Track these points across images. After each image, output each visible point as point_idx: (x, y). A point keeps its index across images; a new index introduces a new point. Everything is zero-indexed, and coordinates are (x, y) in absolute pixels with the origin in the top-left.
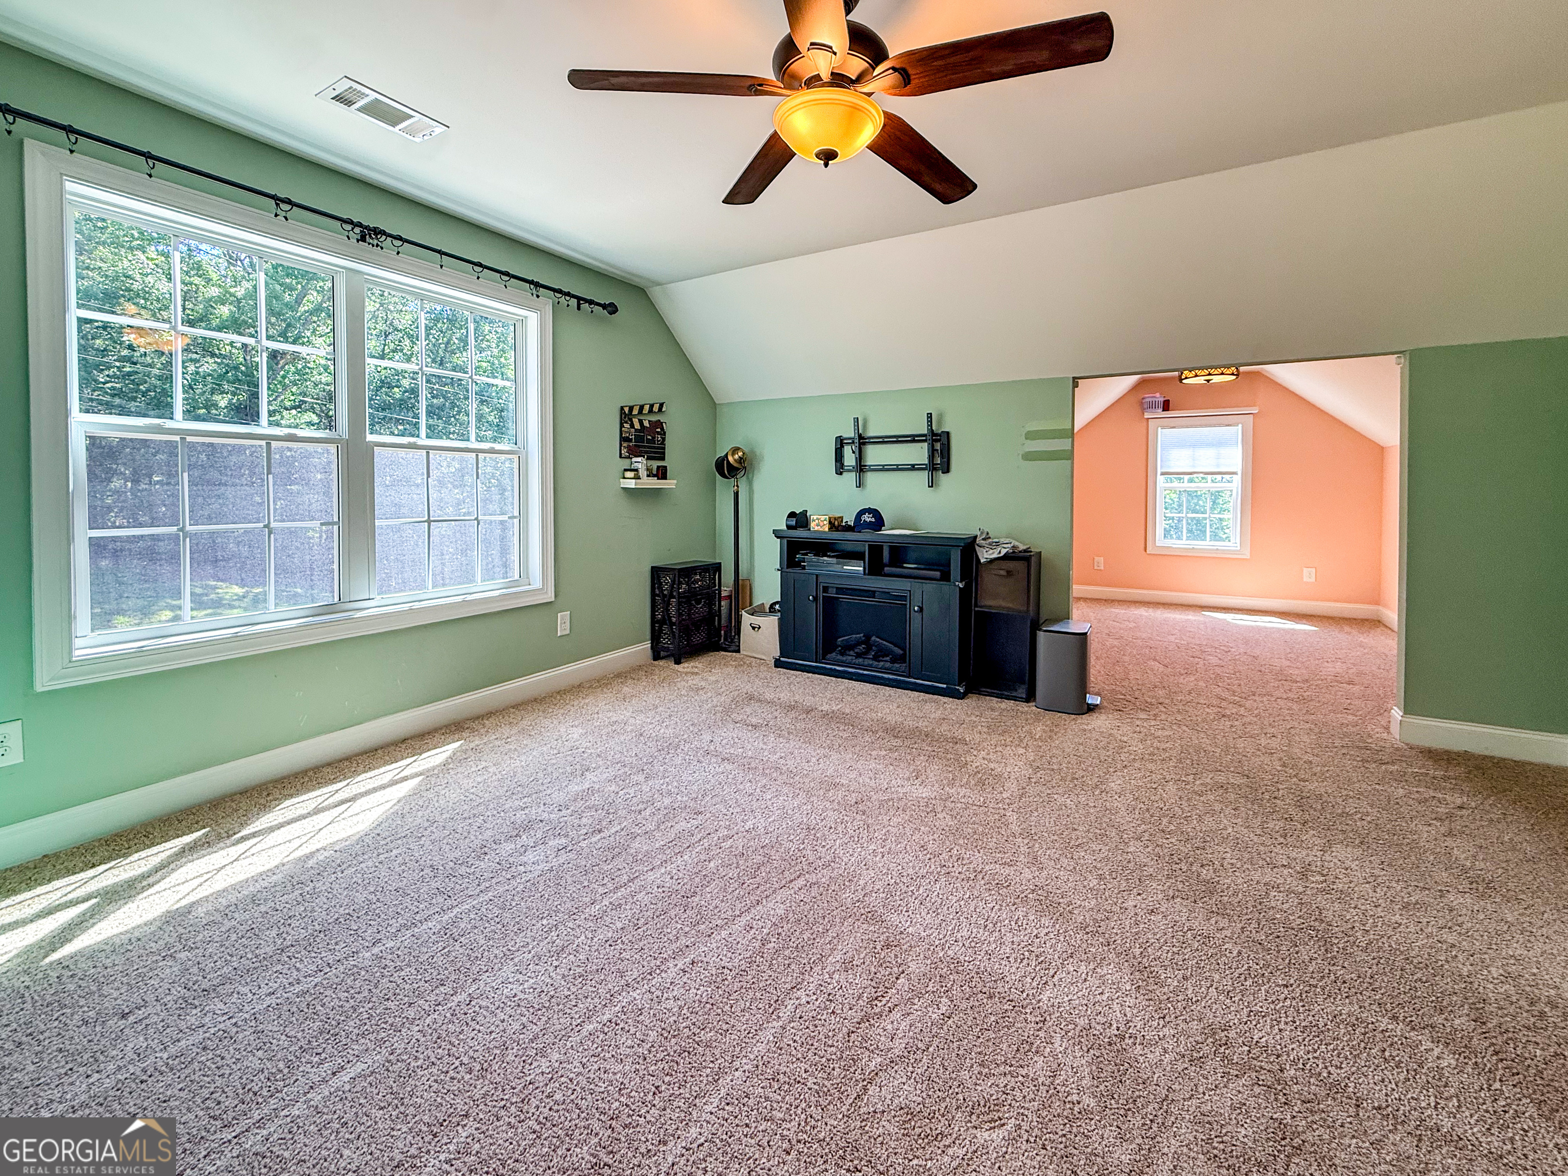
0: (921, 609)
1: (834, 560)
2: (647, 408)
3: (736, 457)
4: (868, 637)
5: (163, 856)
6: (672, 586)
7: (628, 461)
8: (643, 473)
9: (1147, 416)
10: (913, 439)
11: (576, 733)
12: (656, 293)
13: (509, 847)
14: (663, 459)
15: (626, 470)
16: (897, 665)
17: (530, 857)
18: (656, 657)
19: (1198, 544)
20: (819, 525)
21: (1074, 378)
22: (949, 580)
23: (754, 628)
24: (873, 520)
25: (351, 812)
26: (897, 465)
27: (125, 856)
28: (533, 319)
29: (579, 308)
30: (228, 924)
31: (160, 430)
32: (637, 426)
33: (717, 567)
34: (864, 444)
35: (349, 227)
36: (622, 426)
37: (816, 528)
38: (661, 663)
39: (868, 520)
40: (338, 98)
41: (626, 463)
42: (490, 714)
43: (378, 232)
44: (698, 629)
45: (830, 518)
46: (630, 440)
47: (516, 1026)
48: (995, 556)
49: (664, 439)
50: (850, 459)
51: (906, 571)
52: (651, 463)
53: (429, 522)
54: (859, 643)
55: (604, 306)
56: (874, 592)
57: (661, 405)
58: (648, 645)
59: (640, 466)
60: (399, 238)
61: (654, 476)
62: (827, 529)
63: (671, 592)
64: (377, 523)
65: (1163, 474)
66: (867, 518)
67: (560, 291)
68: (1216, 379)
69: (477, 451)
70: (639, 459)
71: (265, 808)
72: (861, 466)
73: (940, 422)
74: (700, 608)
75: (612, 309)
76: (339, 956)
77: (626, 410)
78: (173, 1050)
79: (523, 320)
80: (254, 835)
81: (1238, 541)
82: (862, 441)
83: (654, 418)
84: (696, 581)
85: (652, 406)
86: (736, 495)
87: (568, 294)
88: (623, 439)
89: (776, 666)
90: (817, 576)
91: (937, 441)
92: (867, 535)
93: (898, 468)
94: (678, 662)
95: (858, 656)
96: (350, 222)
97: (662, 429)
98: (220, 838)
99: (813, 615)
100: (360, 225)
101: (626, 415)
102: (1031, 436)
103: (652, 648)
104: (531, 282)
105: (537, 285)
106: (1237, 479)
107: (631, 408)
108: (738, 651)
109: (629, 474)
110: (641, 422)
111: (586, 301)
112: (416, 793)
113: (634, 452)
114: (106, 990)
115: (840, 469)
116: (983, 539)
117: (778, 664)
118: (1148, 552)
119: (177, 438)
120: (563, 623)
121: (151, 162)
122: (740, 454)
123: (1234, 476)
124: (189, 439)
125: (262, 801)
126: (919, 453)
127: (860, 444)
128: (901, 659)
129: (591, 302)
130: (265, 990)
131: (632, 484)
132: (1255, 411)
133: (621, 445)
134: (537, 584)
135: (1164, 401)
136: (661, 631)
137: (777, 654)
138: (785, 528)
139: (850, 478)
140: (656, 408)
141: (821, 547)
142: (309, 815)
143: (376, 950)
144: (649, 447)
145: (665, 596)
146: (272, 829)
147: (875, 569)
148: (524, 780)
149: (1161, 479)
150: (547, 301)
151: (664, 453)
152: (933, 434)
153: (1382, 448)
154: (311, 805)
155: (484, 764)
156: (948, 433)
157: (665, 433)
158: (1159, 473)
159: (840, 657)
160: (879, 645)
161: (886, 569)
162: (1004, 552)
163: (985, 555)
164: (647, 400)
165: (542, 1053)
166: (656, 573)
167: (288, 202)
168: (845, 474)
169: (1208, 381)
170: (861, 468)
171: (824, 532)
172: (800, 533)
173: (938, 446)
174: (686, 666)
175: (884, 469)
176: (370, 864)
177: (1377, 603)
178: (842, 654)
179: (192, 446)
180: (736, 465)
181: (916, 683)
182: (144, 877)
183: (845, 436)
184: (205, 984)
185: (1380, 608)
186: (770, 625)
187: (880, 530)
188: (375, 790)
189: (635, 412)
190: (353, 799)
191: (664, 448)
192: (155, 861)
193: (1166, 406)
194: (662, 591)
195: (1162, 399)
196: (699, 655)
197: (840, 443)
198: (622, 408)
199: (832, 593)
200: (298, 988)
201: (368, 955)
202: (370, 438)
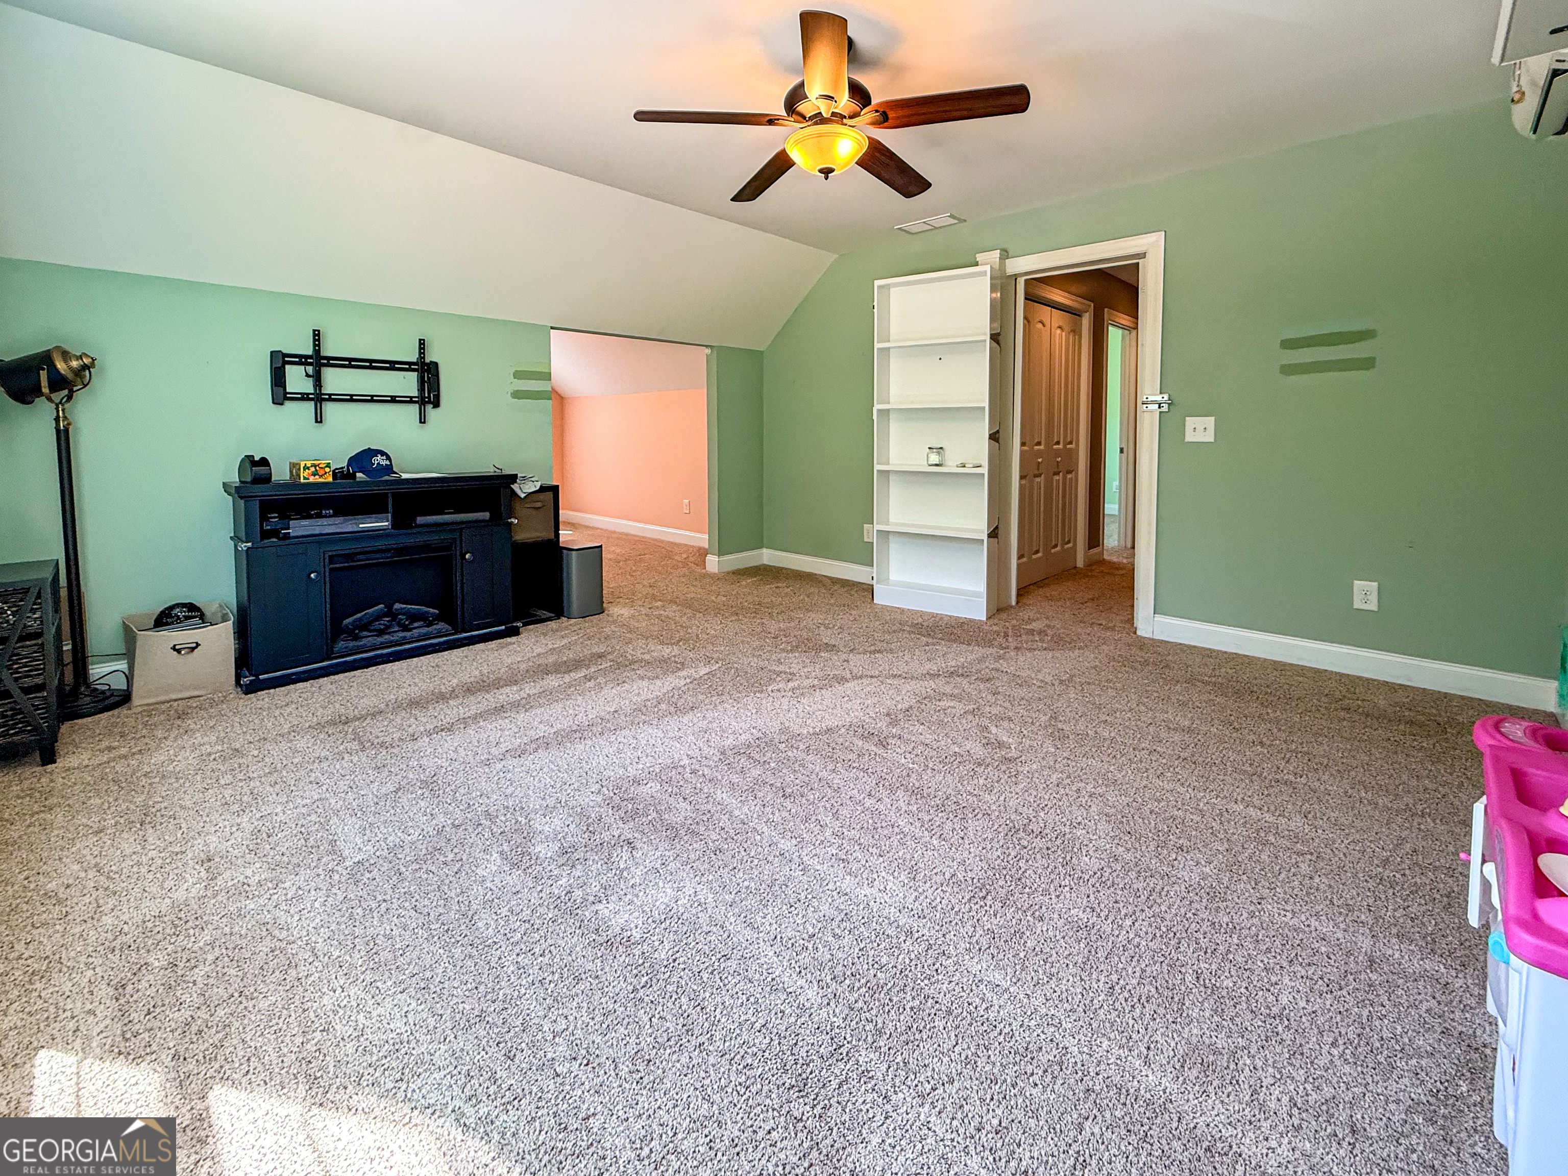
4: (391, 606)
10: (396, 366)
22: (500, 520)
23: (179, 652)
24: (388, 463)
26: (372, 396)
34: (326, 365)
39: (383, 464)
48: (532, 490)
50: (297, 384)
54: (379, 617)
66: (381, 460)
72: (319, 394)
73: (435, 351)
82: (321, 361)
86: (65, 434)
89: (235, 694)
90: (318, 544)
91: (426, 371)
93: (372, 400)
95: (381, 633)
102: (521, 375)
115: (283, 396)
117: (236, 690)
127: (318, 365)
152: (423, 363)
156: (437, 365)
160: (407, 612)
173: (427, 377)
175: (353, 399)
181: (470, 637)
183: (285, 352)
197: (281, 361)
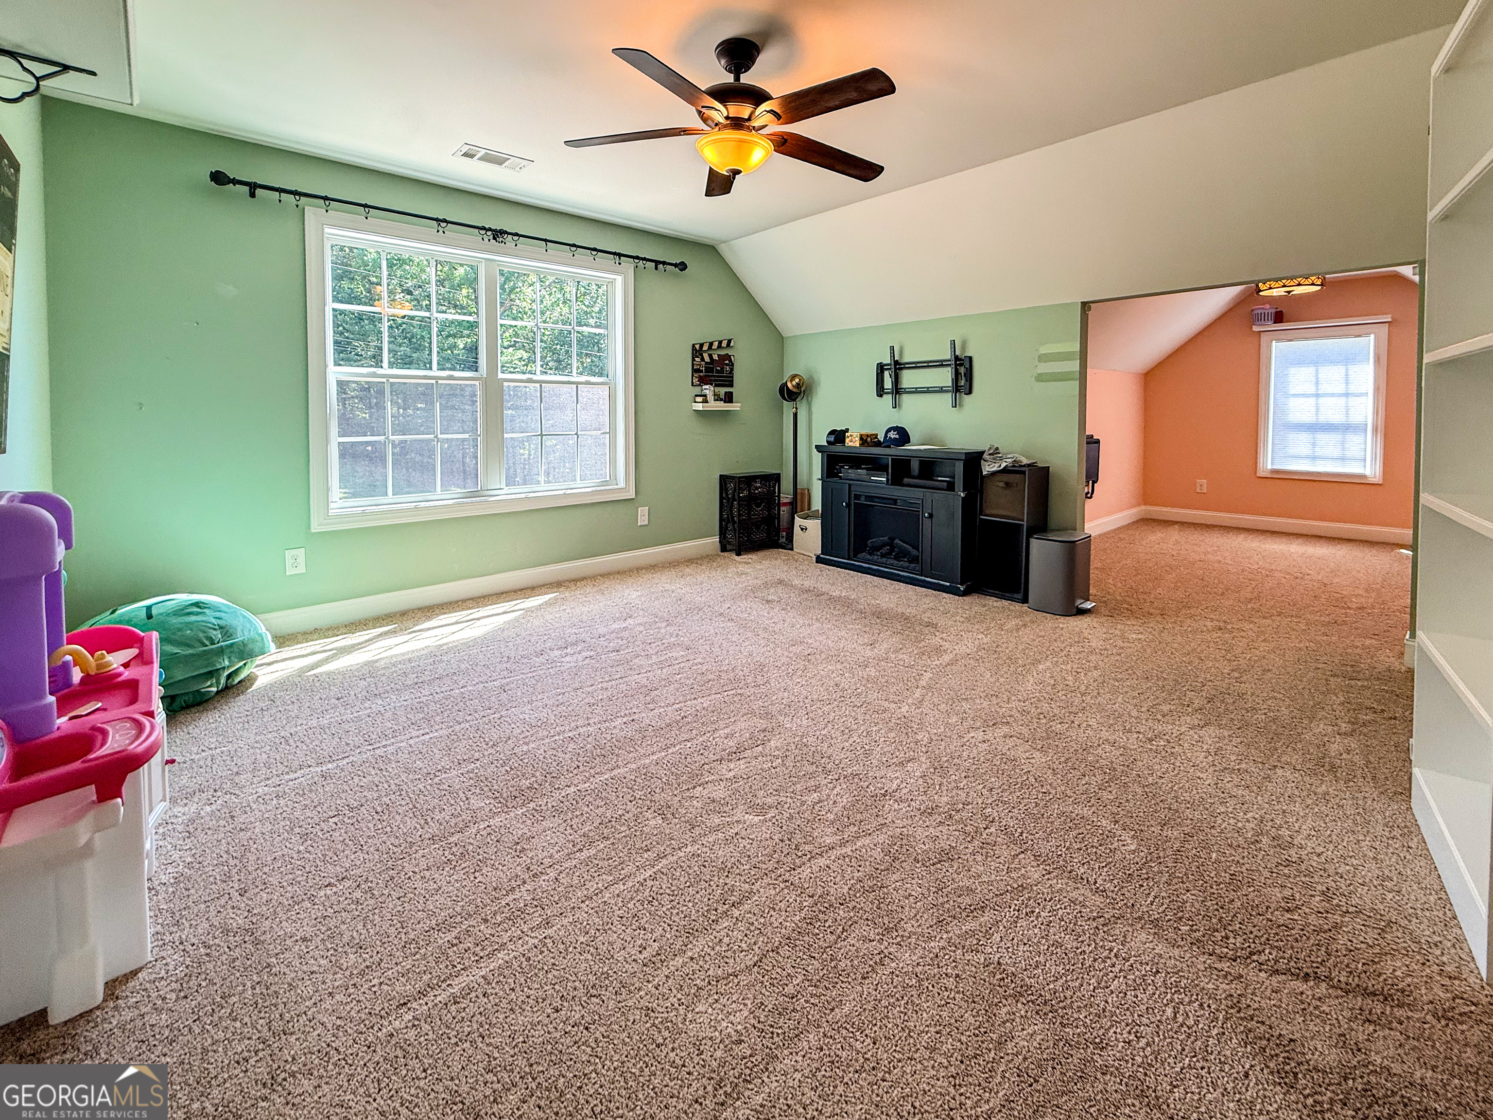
0: (931, 516)
1: (864, 472)
2: (716, 344)
3: (794, 383)
4: (892, 539)
5: (371, 636)
6: (735, 491)
7: (699, 388)
8: (710, 397)
9: (1255, 329)
10: (941, 364)
11: (635, 595)
12: (723, 249)
13: (557, 653)
14: (732, 386)
15: (696, 396)
16: (912, 565)
17: (568, 659)
18: (724, 549)
20: (853, 442)
21: (1084, 304)
22: (954, 491)
23: (802, 529)
24: (897, 437)
25: (475, 625)
26: (928, 388)
27: (353, 633)
28: (619, 279)
29: (656, 268)
30: (394, 669)
31: (374, 375)
32: (707, 359)
33: (777, 478)
34: (901, 369)
35: (483, 232)
36: (693, 360)
37: (850, 444)
38: (726, 554)
39: (892, 437)
40: (466, 155)
41: (697, 390)
42: (583, 579)
43: (503, 232)
44: (758, 528)
45: (861, 435)
46: (701, 371)
47: (519, 731)
48: (995, 469)
49: (732, 370)
50: (888, 384)
51: (937, 483)
52: (717, 389)
53: (542, 435)
54: (884, 544)
55: (675, 265)
56: (896, 500)
57: (729, 341)
58: (717, 539)
59: (707, 392)
60: (517, 234)
61: (721, 400)
62: (858, 445)
63: (734, 496)
64: (506, 436)
66: (893, 435)
67: (637, 258)
68: (1298, 290)
69: (577, 383)
70: (707, 387)
71: (429, 618)
72: (897, 389)
73: (964, 348)
74: (759, 511)
75: (682, 266)
76: (443, 689)
77: (697, 347)
78: (355, 715)
79: (612, 282)
80: (419, 631)
82: (898, 367)
83: (722, 352)
84: (757, 488)
85: (720, 342)
86: (795, 415)
87: (644, 259)
88: (695, 371)
89: (817, 562)
90: (850, 485)
91: (961, 365)
92: (894, 451)
93: (928, 391)
94: (738, 554)
95: (883, 556)
96: (483, 228)
97: (730, 361)
98: (401, 630)
99: (845, 518)
100: (490, 229)
101: (697, 352)
102: (1044, 358)
103: (720, 542)
104: (614, 254)
105: (620, 255)
107: (702, 345)
108: (792, 549)
109: (699, 399)
110: (710, 356)
111: (660, 262)
112: (517, 619)
113: (703, 381)
114: (332, 688)
115: (881, 391)
116: (990, 454)
117: (819, 560)
119: (384, 380)
120: (643, 516)
121: (367, 210)
122: (797, 380)
124: (391, 380)
125: (429, 614)
126: (944, 377)
127: (896, 369)
128: (914, 560)
129: (664, 263)
130: (403, 698)
131: (699, 407)
132: (1389, 318)
133: (693, 376)
134: (622, 484)
135: (1276, 313)
136: (727, 528)
137: (819, 552)
138: (826, 444)
139: (888, 399)
140: (724, 344)
141: (855, 460)
142: (452, 624)
143: (462, 690)
144: (718, 376)
145: (729, 499)
146: (429, 629)
147: (896, 480)
148: (585, 618)
150: (628, 265)
151: (732, 381)
152: (957, 358)
154: (454, 620)
155: (565, 607)
156: (970, 358)
157: (733, 365)
159: (868, 556)
160: (900, 547)
161: (905, 479)
162: (1004, 465)
163: (988, 468)
164: (715, 337)
165: (527, 744)
166: (724, 479)
167: (445, 221)
168: (885, 396)
169: (1289, 292)
170: (897, 390)
171: (855, 447)
172: (838, 448)
173: (962, 370)
174: (744, 558)
175: (916, 391)
176: (475, 651)
178: (871, 554)
179: (392, 384)
180: (795, 390)
181: (924, 581)
182: (360, 644)
183: (885, 362)
184: (377, 692)
186: (814, 526)
187: (903, 446)
188: (493, 615)
189: (705, 348)
190: (478, 619)
191: (732, 377)
192: (367, 637)
193: (1279, 318)
194: (727, 495)
195: (1274, 311)
196: (758, 550)
197: (881, 368)
198: (694, 345)
199: (862, 501)
200: (418, 700)
201: (457, 691)
202: (501, 376)
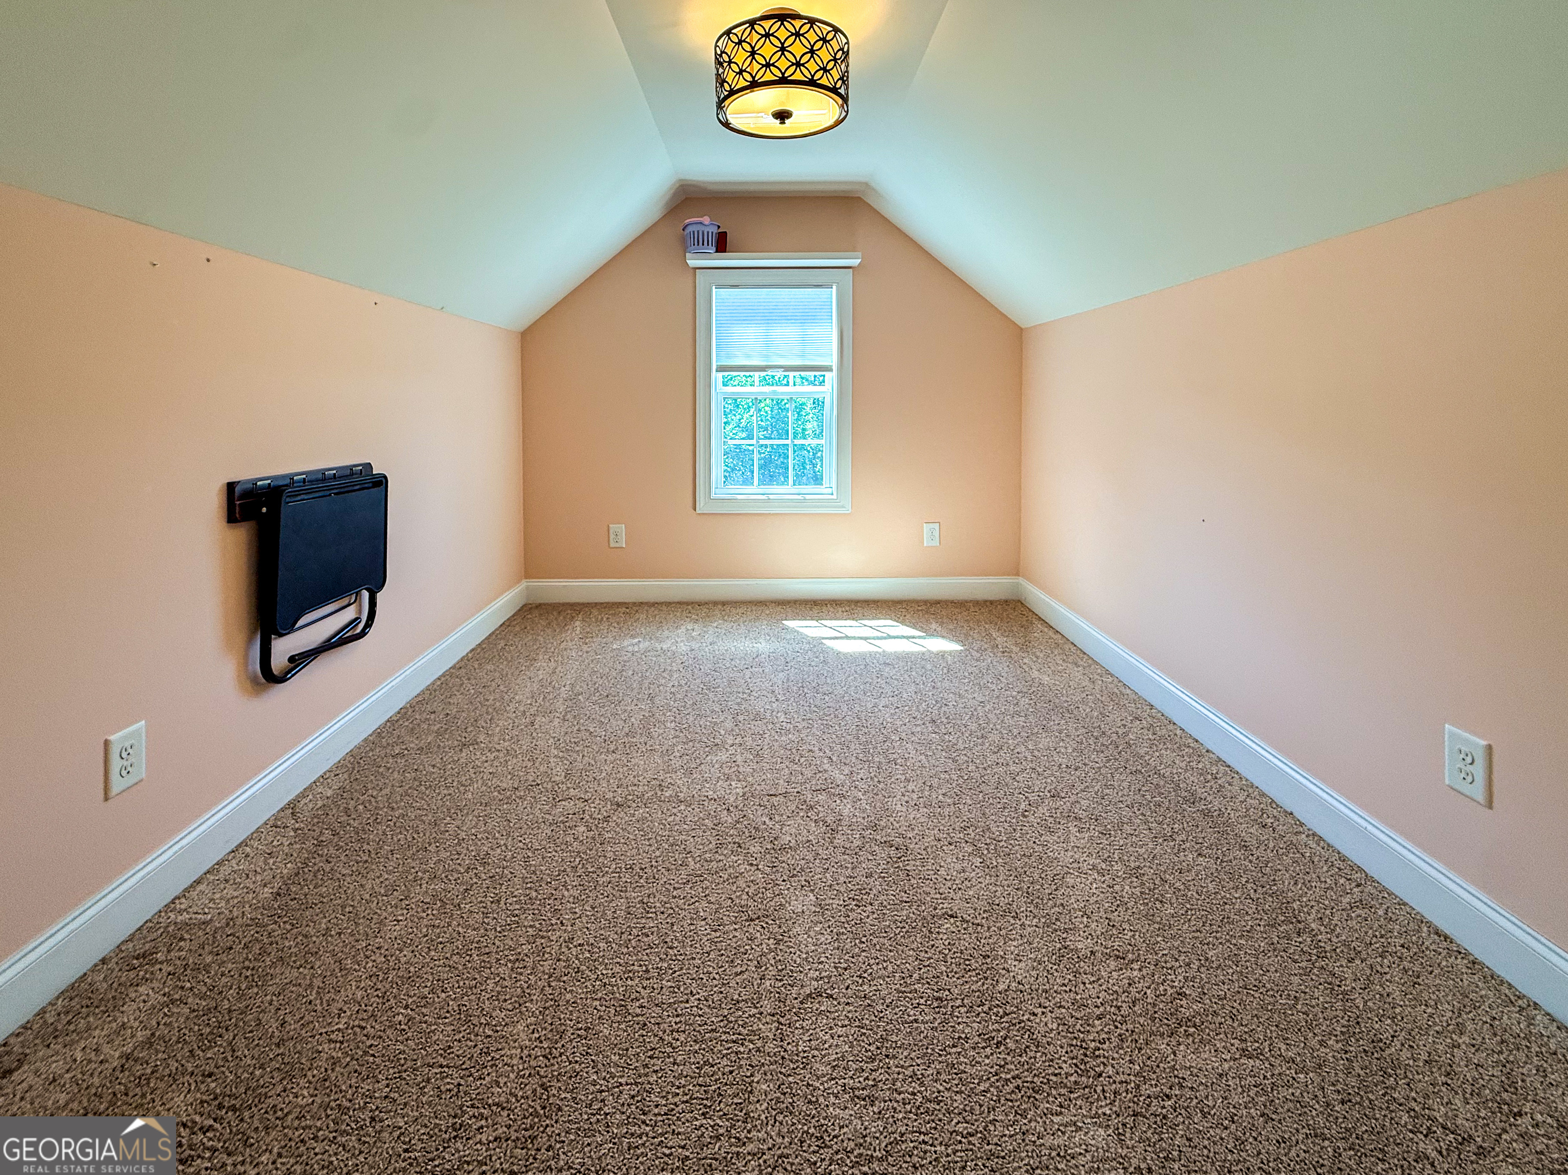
9: (692, 263)
19: (776, 490)
65: (721, 369)
81: (834, 485)
106: (831, 378)
118: (698, 511)
123: (827, 374)
132: (855, 262)
135: (718, 236)
149: (717, 377)
153: (1021, 329)
158: (714, 368)
177: (1016, 572)
185: (1021, 580)
193: (722, 244)
195: (715, 230)
